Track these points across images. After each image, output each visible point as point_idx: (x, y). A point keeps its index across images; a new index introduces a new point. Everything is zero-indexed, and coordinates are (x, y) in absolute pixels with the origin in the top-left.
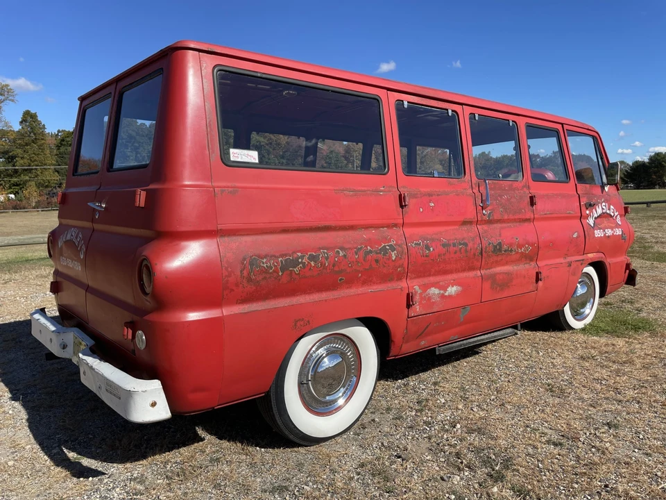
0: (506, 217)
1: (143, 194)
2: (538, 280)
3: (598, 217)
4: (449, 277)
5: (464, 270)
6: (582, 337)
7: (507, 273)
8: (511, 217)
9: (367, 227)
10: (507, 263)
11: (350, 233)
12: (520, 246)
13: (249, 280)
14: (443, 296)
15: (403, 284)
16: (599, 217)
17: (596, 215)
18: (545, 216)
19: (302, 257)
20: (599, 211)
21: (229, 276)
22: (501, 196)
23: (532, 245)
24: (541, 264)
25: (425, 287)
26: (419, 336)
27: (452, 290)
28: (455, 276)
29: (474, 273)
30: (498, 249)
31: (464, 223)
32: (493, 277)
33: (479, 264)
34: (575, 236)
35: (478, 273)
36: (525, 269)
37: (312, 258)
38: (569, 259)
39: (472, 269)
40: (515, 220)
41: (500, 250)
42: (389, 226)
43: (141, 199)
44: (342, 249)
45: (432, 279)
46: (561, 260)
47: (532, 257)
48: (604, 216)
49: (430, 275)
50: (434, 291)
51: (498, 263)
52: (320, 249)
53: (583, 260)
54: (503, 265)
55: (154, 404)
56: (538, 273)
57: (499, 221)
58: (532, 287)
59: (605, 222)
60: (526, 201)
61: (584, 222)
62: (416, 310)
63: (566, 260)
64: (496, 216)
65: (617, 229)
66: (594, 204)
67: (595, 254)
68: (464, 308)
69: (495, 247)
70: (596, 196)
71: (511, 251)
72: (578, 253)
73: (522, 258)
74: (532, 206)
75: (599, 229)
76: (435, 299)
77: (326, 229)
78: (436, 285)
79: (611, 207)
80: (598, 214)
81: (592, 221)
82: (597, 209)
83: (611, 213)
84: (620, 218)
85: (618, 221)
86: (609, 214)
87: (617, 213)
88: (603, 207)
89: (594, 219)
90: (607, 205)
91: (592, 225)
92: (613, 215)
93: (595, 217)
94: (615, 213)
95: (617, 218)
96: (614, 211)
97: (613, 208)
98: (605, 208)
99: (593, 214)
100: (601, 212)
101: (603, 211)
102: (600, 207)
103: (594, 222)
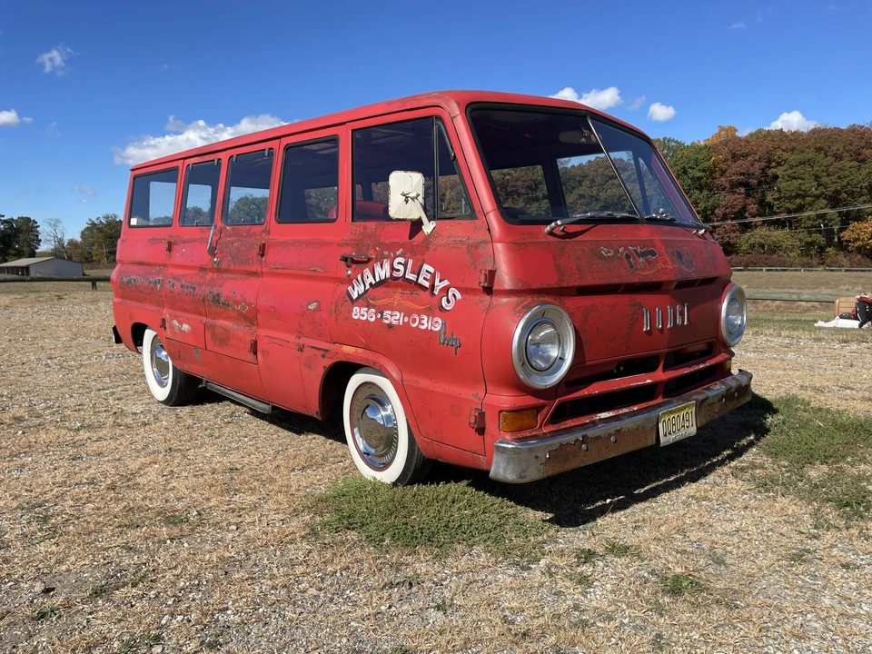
0: (232, 267)
2: (255, 350)
3: (377, 285)
4: (186, 315)
5: (195, 313)
7: (226, 330)
8: (237, 267)
10: (227, 318)
11: (150, 268)
12: (237, 303)
14: (180, 330)
16: (381, 283)
17: (371, 280)
18: (276, 271)
20: (382, 272)
22: (232, 243)
23: (250, 305)
24: (262, 332)
25: (173, 317)
27: (186, 327)
28: (189, 315)
29: (202, 318)
30: (216, 299)
31: (201, 269)
32: (213, 327)
33: (203, 310)
34: (312, 307)
35: (204, 319)
37: (134, 280)
38: (303, 341)
39: (201, 314)
40: (241, 272)
41: (218, 301)
44: (143, 277)
45: (178, 313)
46: (291, 338)
49: (176, 310)
50: (175, 323)
51: (219, 316)
52: (137, 275)
53: (327, 351)
54: (224, 319)
56: (256, 342)
57: (226, 271)
58: (251, 357)
59: (398, 296)
60: (256, 250)
61: (341, 288)
62: (168, 333)
63: (297, 341)
64: (224, 265)
65: (426, 318)
66: (369, 260)
67: (360, 350)
68: (195, 347)
69: (214, 297)
70: (380, 245)
71: (228, 305)
72: (320, 336)
73: (241, 317)
74: (263, 255)
75: (369, 306)
76: (177, 330)
77: (142, 263)
78: (177, 318)
79: (426, 267)
80: (378, 280)
81: (361, 289)
82: (378, 269)
83: (421, 280)
84: (459, 296)
85: (448, 302)
86: (416, 283)
87: (446, 283)
88: (396, 266)
89: (368, 287)
90: (410, 262)
91: (355, 296)
92: (427, 284)
93: (371, 284)
94: (437, 283)
95: (450, 294)
96: (433, 276)
97: (432, 270)
98: (401, 268)
99: (365, 278)
100: (388, 275)
101: (396, 274)
102: (387, 266)
103: (366, 292)
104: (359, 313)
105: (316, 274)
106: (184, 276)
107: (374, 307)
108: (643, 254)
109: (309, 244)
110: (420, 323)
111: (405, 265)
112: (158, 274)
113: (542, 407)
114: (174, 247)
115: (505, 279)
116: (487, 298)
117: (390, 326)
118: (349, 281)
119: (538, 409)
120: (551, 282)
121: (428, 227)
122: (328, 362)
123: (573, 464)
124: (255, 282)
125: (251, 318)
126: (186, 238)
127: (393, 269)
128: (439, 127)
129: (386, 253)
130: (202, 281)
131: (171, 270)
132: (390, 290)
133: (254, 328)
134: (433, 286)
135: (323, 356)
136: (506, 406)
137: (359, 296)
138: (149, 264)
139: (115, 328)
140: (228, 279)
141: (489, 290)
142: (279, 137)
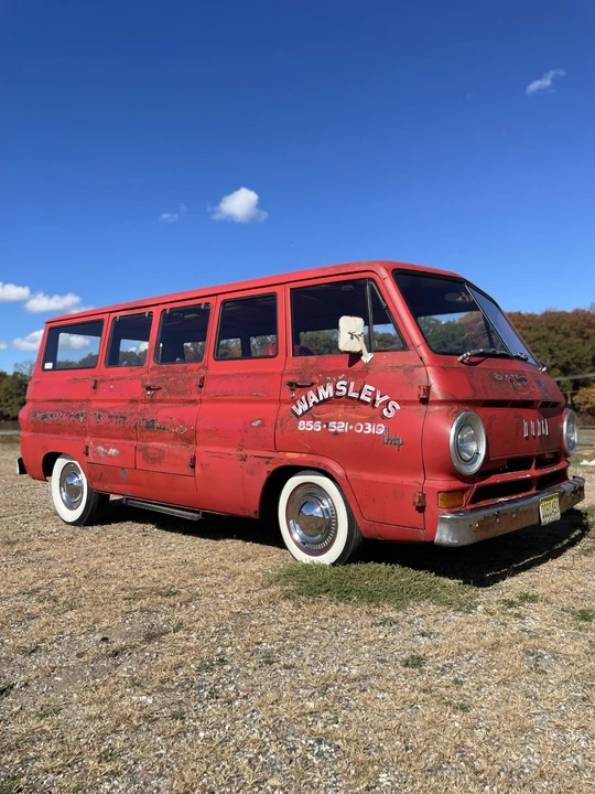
0: (168, 397)
2: (193, 465)
3: (321, 402)
4: (114, 441)
5: (124, 439)
7: (159, 450)
8: (173, 397)
9: (78, 401)
10: (161, 440)
12: (175, 426)
13: (33, 423)
14: (106, 454)
16: (325, 401)
17: (315, 399)
18: (216, 398)
19: (48, 415)
20: (326, 392)
21: (28, 419)
22: (167, 378)
23: (188, 427)
24: (200, 448)
25: (96, 444)
27: (113, 451)
28: (117, 441)
29: (132, 442)
30: (150, 426)
31: (132, 401)
32: (145, 450)
33: (134, 435)
34: (255, 424)
35: (135, 443)
38: (244, 452)
39: (131, 439)
40: (178, 401)
41: (153, 426)
42: (87, 401)
45: (102, 440)
46: (233, 451)
48: (340, 400)
49: (101, 437)
50: (101, 449)
51: (153, 439)
52: (55, 411)
53: (270, 458)
54: (158, 441)
56: (194, 457)
57: (160, 401)
58: (188, 471)
59: (341, 410)
60: (196, 381)
61: (285, 407)
62: (91, 458)
63: (239, 452)
64: (158, 397)
65: (370, 425)
66: (313, 384)
67: (304, 455)
68: (123, 468)
69: (148, 423)
70: (322, 372)
71: (164, 429)
72: (263, 447)
73: (179, 437)
74: (201, 387)
75: (314, 420)
76: (102, 455)
77: (60, 401)
78: (102, 444)
79: (367, 387)
80: (321, 398)
81: (305, 407)
82: (321, 390)
83: (363, 397)
84: (398, 407)
85: (389, 412)
86: (359, 399)
87: (386, 398)
88: (338, 387)
89: (311, 405)
90: (352, 384)
91: (300, 412)
92: (369, 400)
93: (314, 403)
94: (378, 398)
95: (390, 406)
96: (374, 393)
97: (373, 389)
98: (344, 389)
99: (309, 398)
100: (331, 395)
101: (338, 394)
102: (330, 388)
103: (309, 409)
104: (303, 425)
105: (258, 398)
106: (111, 408)
107: (319, 419)
108: (520, 380)
109: (249, 375)
110: (364, 429)
111: (348, 387)
112: (81, 408)
113: (467, 489)
114: (100, 385)
115: (437, 392)
116: (424, 407)
117: (336, 433)
118: (294, 401)
119: (464, 491)
120: (469, 395)
121: (367, 358)
122: (272, 467)
123: (492, 533)
124: (194, 409)
125: (189, 439)
126: (112, 377)
127: (335, 390)
128: (372, 287)
129: (329, 378)
130: (133, 411)
131: (94, 404)
132: (333, 406)
133: (191, 446)
134: (374, 401)
135: (267, 463)
136: (441, 488)
137: (304, 413)
138: (70, 401)
139: (20, 461)
140: (163, 407)
141: (425, 401)
142: (217, 295)
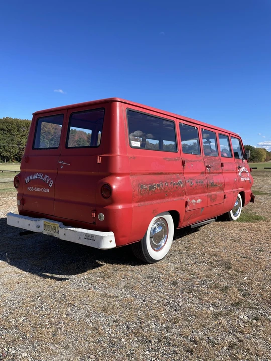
0: (214, 172)
1: (101, 158)
2: (225, 197)
4: (198, 195)
5: (202, 193)
6: (238, 223)
7: (215, 195)
8: (216, 172)
9: (173, 174)
10: (215, 191)
11: (168, 176)
12: (219, 184)
13: (140, 193)
14: (196, 203)
15: (184, 197)
17: (241, 172)
18: (226, 172)
19: (155, 185)
20: (242, 170)
21: (134, 191)
23: (222, 183)
24: (225, 191)
25: (191, 199)
26: (188, 219)
27: (199, 201)
28: (199, 195)
30: (212, 184)
31: (202, 173)
32: (210, 196)
33: (207, 190)
34: (236, 180)
35: (206, 194)
36: (220, 193)
37: (158, 185)
38: (234, 190)
39: (204, 192)
42: (179, 174)
43: (99, 160)
44: (167, 182)
45: (193, 196)
46: (231, 190)
47: (222, 188)
48: (244, 172)
49: (192, 194)
50: (193, 201)
51: (212, 190)
52: (160, 182)
53: (238, 190)
55: (111, 241)
56: (225, 195)
57: (212, 173)
59: (244, 175)
60: (220, 165)
61: (238, 175)
64: (211, 171)
66: (240, 167)
68: (202, 208)
70: (241, 164)
71: (216, 185)
72: (236, 187)
73: (220, 188)
74: (222, 167)
76: (194, 204)
77: (161, 174)
78: (194, 198)
81: (240, 174)
83: (246, 171)
84: (249, 174)
91: (240, 176)
97: (247, 169)
98: (244, 169)
104: (242, 180)
112: (178, 179)
117: (246, 181)
121: (244, 161)
133: (223, 191)
138: (168, 174)
